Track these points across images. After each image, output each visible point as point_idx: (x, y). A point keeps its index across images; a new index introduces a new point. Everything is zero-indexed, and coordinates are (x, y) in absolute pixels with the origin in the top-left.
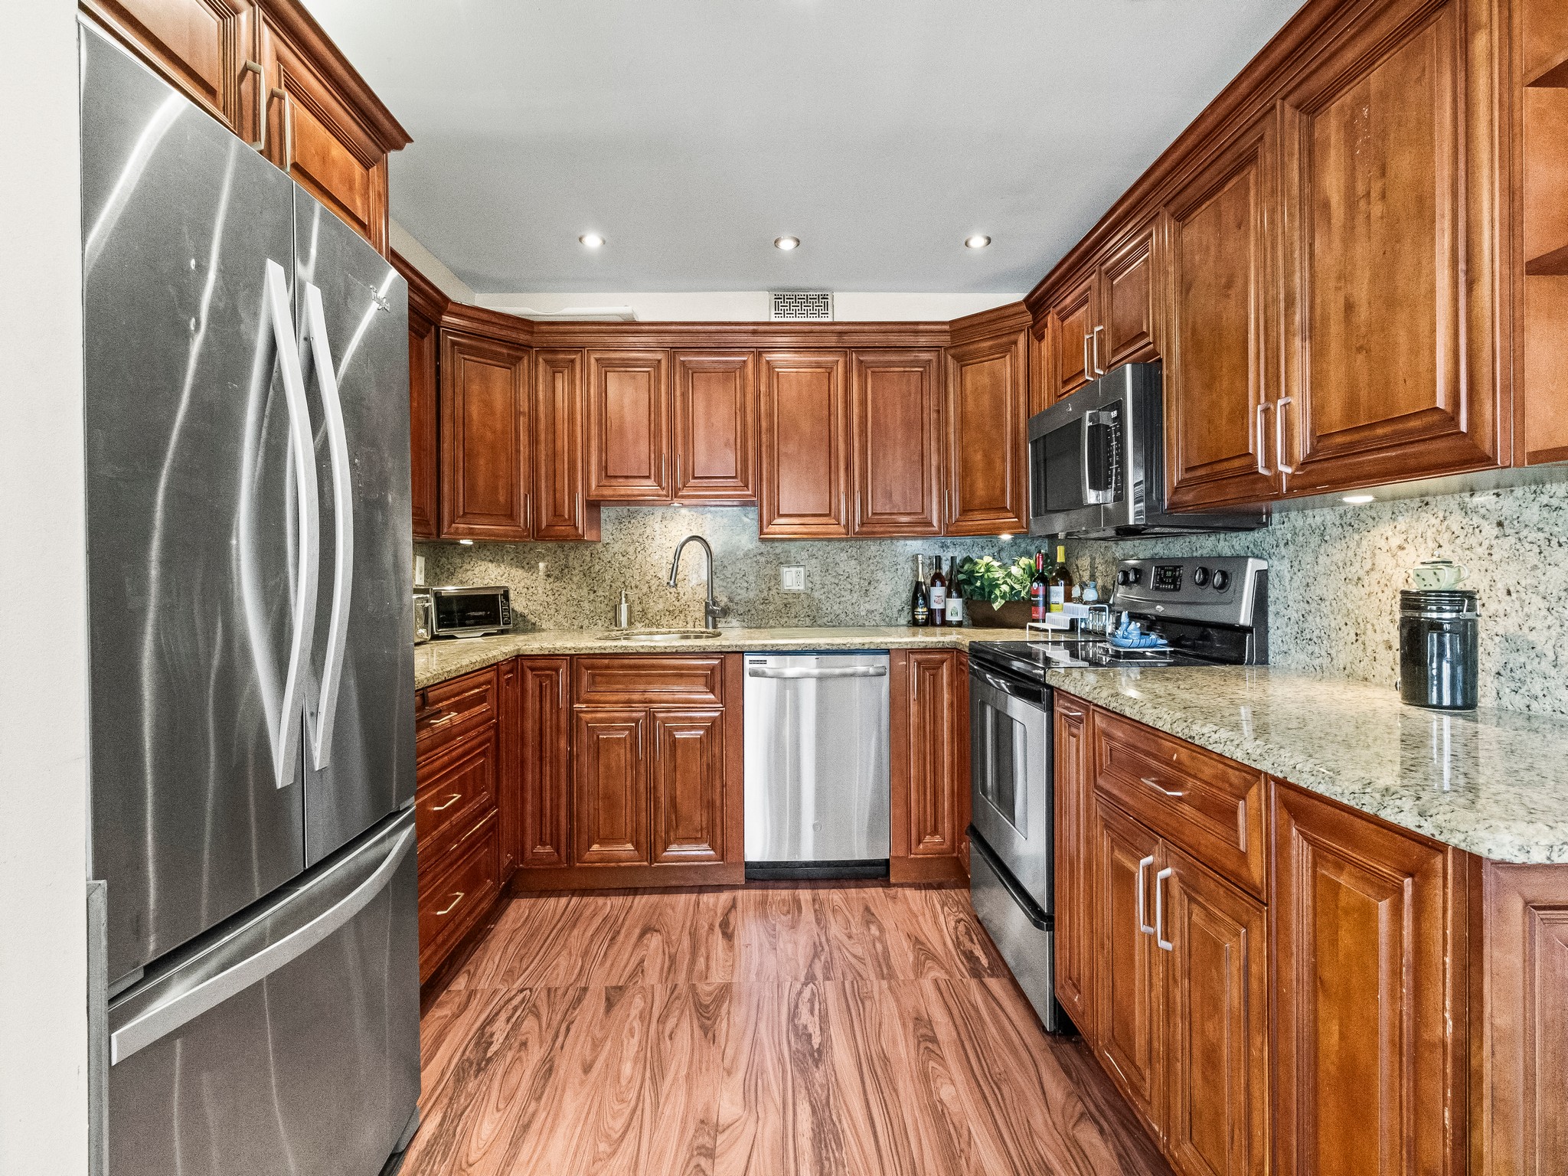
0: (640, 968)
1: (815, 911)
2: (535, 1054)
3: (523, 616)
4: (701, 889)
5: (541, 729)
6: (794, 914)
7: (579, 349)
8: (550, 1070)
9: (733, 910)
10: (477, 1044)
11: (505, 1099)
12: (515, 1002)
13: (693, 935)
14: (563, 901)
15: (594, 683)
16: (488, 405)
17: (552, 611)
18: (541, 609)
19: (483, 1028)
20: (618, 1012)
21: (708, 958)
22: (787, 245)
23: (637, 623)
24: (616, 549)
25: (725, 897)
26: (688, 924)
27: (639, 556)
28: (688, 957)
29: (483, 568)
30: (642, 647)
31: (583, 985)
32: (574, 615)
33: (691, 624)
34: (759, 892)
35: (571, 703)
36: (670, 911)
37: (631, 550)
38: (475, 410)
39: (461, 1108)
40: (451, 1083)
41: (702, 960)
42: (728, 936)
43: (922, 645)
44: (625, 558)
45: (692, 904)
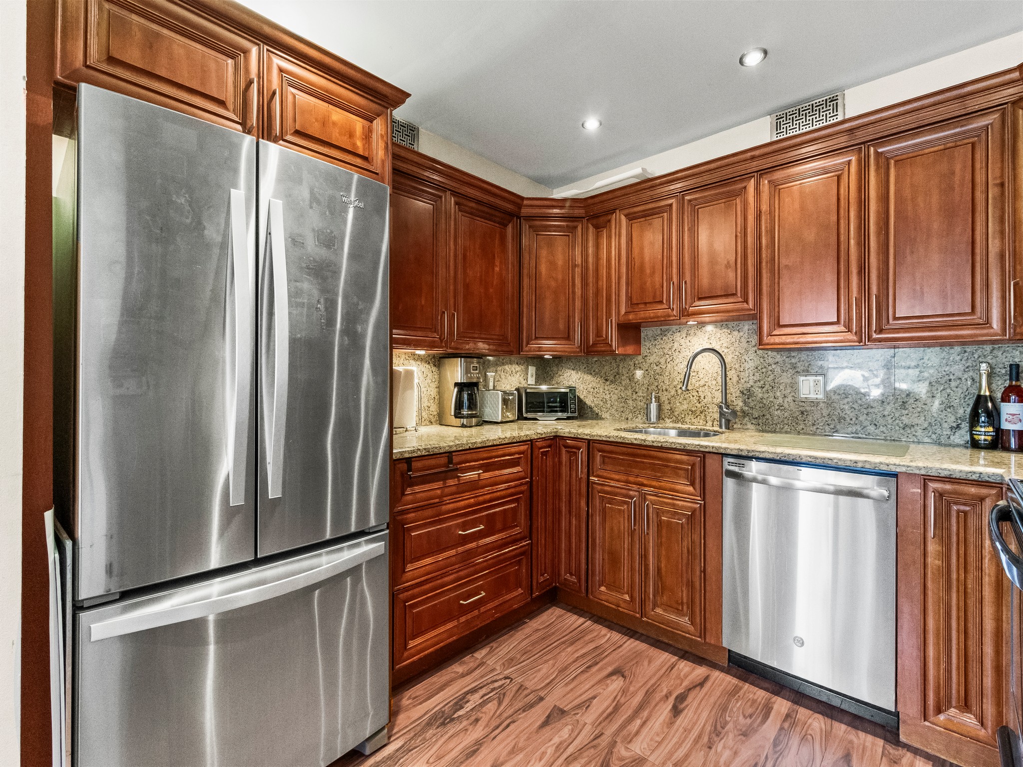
0: (586, 705)
1: (782, 728)
2: (477, 733)
3: (591, 408)
4: (684, 655)
5: (570, 491)
6: (756, 720)
7: (613, 211)
8: (475, 752)
9: (698, 688)
10: (456, 704)
11: (437, 756)
12: (496, 685)
13: (649, 694)
14: (582, 620)
15: (604, 462)
16: (552, 264)
17: (609, 406)
18: (602, 403)
19: (467, 693)
20: (547, 731)
21: (644, 724)
22: (754, 59)
23: (666, 419)
24: (651, 361)
25: (701, 671)
26: (652, 682)
27: (669, 366)
28: (630, 712)
29: (568, 374)
30: (636, 439)
31: (542, 695)
32: (622, 409)
33: (710, 423)
34: (735, 681)
35: (588, 476)
36: (646, 663)
37: (662, 361)
38: (543, 268)
39: (414, 746)
40: (424, 723)
41: (638, 722)
42: (676, 711)
43: (946, 473)
44: (658, 368)
45: (670, 664)
